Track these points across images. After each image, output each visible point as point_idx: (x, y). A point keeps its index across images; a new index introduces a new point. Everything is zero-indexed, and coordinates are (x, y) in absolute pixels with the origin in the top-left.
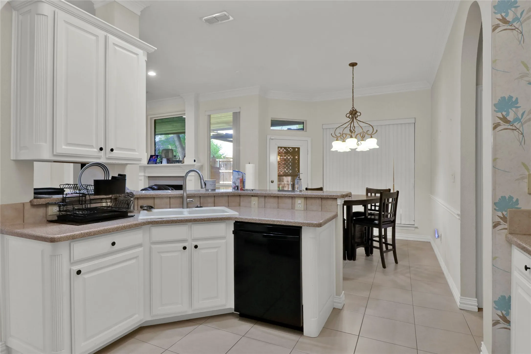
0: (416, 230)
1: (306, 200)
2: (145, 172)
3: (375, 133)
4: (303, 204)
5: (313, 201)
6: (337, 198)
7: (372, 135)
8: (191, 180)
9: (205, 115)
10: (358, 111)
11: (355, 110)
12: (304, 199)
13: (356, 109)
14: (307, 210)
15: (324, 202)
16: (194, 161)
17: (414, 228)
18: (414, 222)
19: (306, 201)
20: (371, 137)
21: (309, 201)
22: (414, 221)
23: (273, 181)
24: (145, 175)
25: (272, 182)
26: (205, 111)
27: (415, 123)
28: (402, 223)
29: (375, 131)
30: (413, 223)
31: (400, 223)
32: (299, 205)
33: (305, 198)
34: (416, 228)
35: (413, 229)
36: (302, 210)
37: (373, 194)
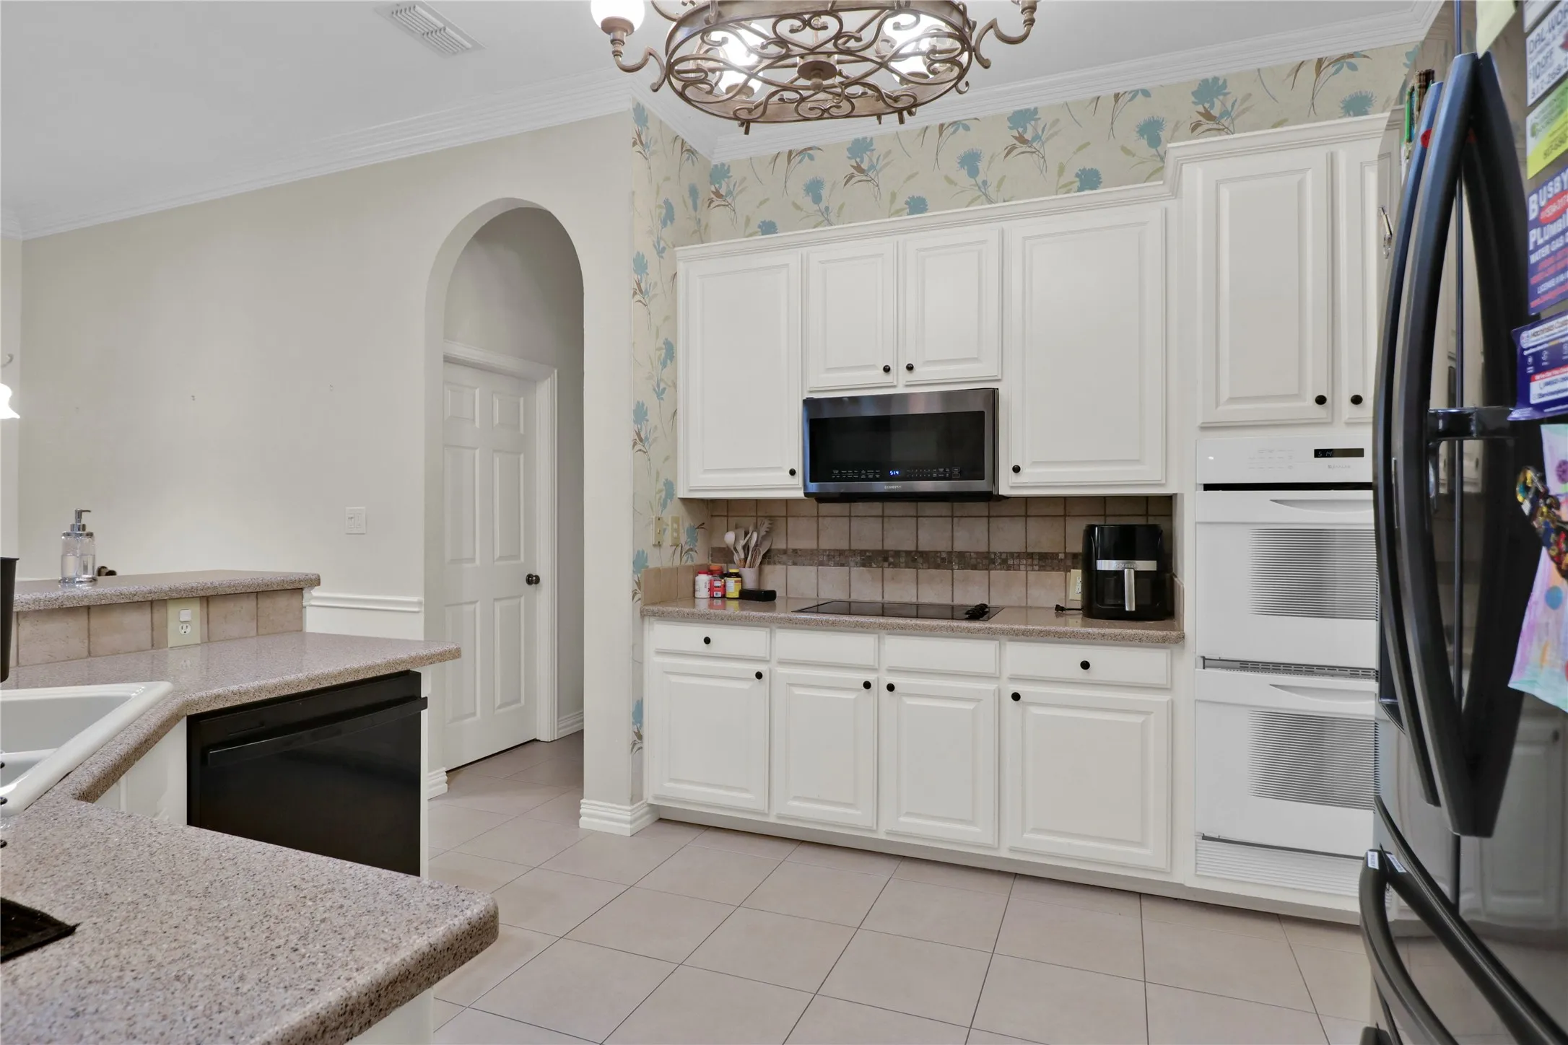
1: (205, 605)
4: (197, 623)
5: (231, 606)
6: (302, 589)
12: (199, 602)
14: (211, 640)
15: (266, 604)
19: (206, 610)
21: (217, 609)
32: (184, 627)
33: (201, 598)
36: (197, 644)
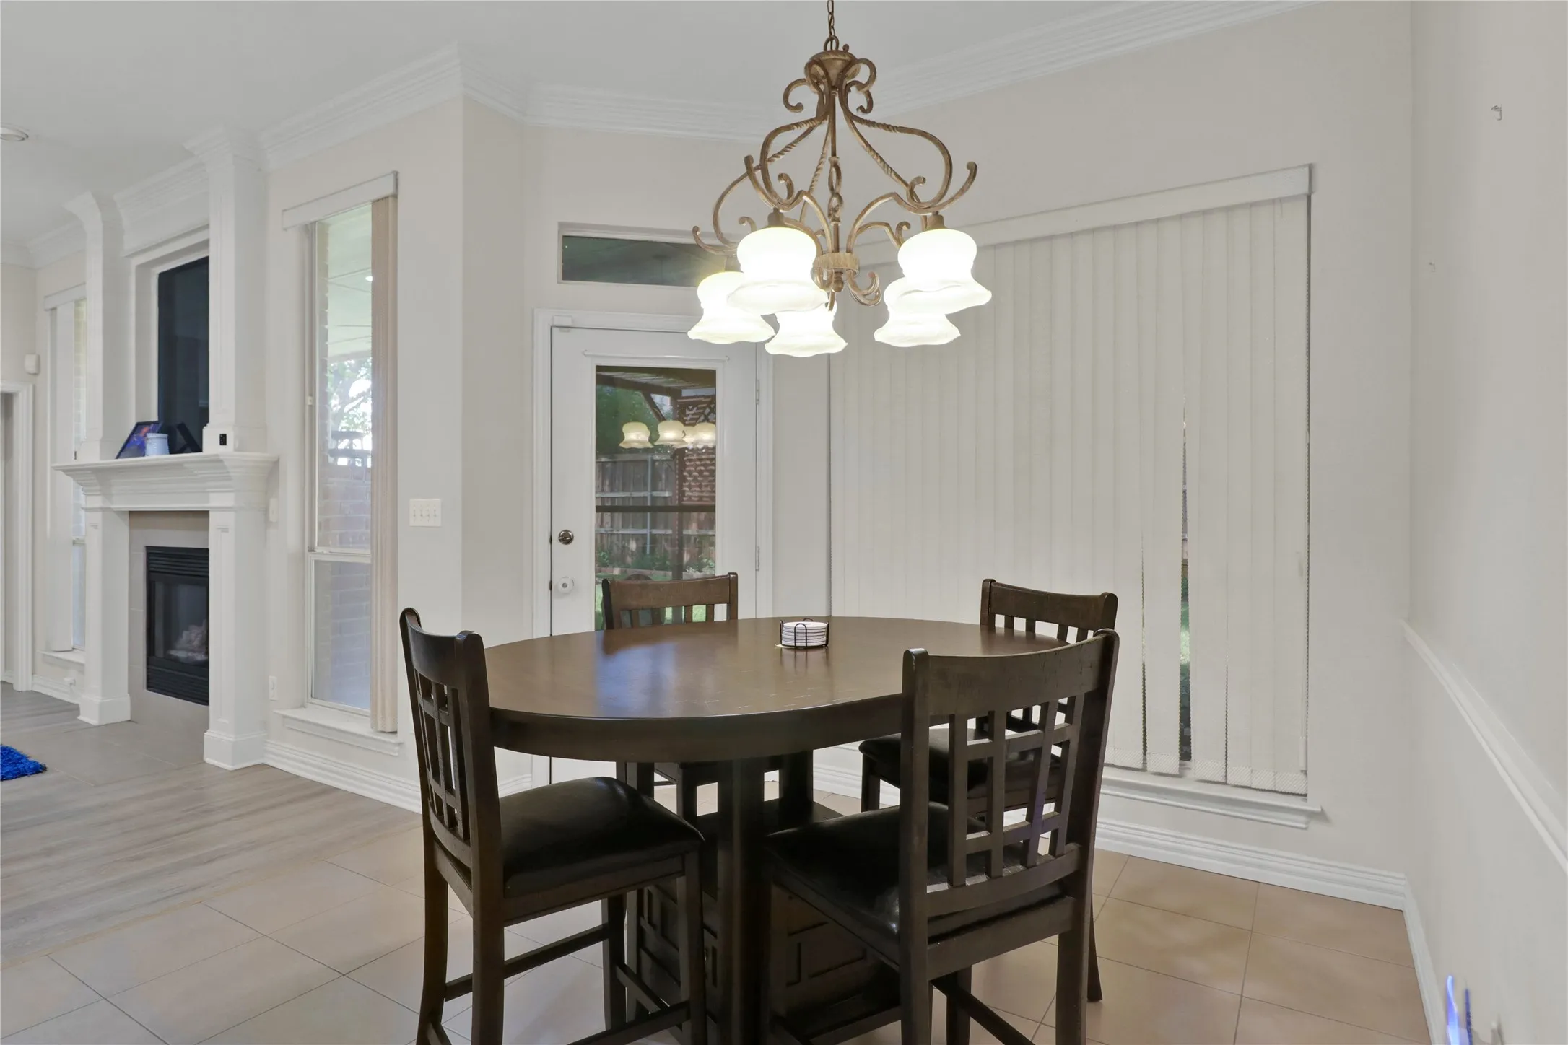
0: (1316, 827)
2: (107, 495)
3: (962, 191)
7: (943, 205)
8: (225, 530)
9: (285, 230)
10: (858, 57)
11: (841, 48)
13: (846, 47)
16: (218, 440)
17: (1303, 818)
18: (1302, 776)
20: (938, 222)
22: (1305, 772)
23: (571, 540)
24: (108, 505)
25: (566, 539)
26: (285, 211)
27: (1309, 198)
28: (1228, 782)
29: (961, 174)
30: (1297, 785)
31: (1222, 779)
34: (1320, 816)
35: (1300, 821)
37: (1020, 625)
